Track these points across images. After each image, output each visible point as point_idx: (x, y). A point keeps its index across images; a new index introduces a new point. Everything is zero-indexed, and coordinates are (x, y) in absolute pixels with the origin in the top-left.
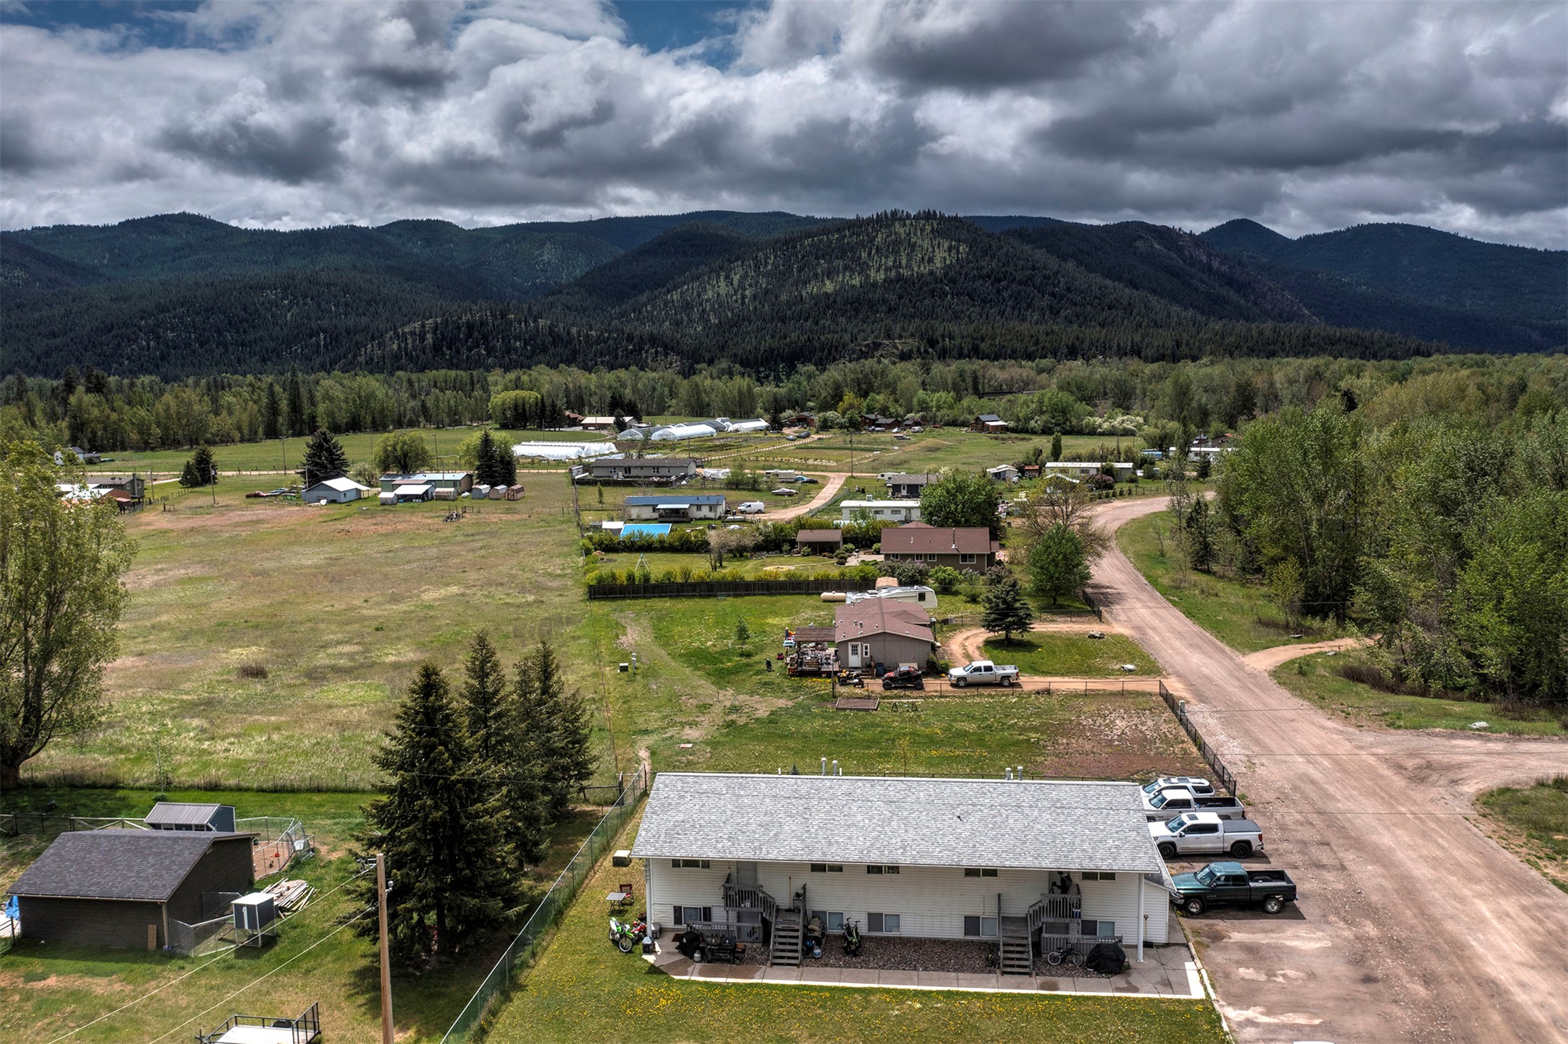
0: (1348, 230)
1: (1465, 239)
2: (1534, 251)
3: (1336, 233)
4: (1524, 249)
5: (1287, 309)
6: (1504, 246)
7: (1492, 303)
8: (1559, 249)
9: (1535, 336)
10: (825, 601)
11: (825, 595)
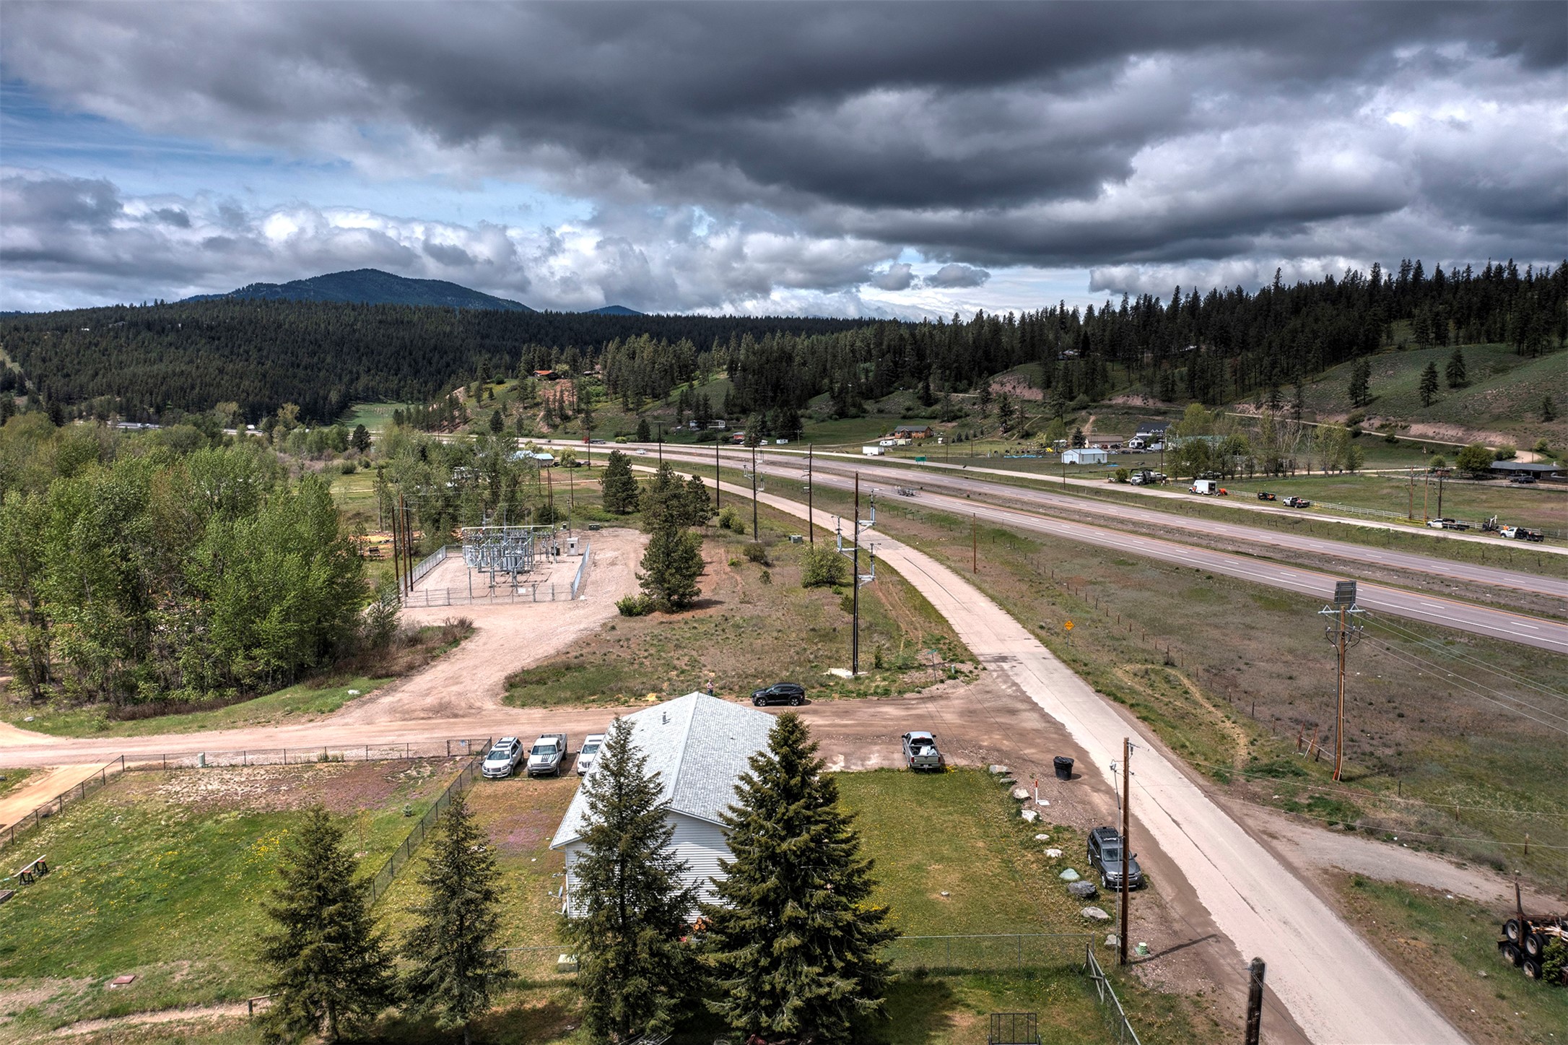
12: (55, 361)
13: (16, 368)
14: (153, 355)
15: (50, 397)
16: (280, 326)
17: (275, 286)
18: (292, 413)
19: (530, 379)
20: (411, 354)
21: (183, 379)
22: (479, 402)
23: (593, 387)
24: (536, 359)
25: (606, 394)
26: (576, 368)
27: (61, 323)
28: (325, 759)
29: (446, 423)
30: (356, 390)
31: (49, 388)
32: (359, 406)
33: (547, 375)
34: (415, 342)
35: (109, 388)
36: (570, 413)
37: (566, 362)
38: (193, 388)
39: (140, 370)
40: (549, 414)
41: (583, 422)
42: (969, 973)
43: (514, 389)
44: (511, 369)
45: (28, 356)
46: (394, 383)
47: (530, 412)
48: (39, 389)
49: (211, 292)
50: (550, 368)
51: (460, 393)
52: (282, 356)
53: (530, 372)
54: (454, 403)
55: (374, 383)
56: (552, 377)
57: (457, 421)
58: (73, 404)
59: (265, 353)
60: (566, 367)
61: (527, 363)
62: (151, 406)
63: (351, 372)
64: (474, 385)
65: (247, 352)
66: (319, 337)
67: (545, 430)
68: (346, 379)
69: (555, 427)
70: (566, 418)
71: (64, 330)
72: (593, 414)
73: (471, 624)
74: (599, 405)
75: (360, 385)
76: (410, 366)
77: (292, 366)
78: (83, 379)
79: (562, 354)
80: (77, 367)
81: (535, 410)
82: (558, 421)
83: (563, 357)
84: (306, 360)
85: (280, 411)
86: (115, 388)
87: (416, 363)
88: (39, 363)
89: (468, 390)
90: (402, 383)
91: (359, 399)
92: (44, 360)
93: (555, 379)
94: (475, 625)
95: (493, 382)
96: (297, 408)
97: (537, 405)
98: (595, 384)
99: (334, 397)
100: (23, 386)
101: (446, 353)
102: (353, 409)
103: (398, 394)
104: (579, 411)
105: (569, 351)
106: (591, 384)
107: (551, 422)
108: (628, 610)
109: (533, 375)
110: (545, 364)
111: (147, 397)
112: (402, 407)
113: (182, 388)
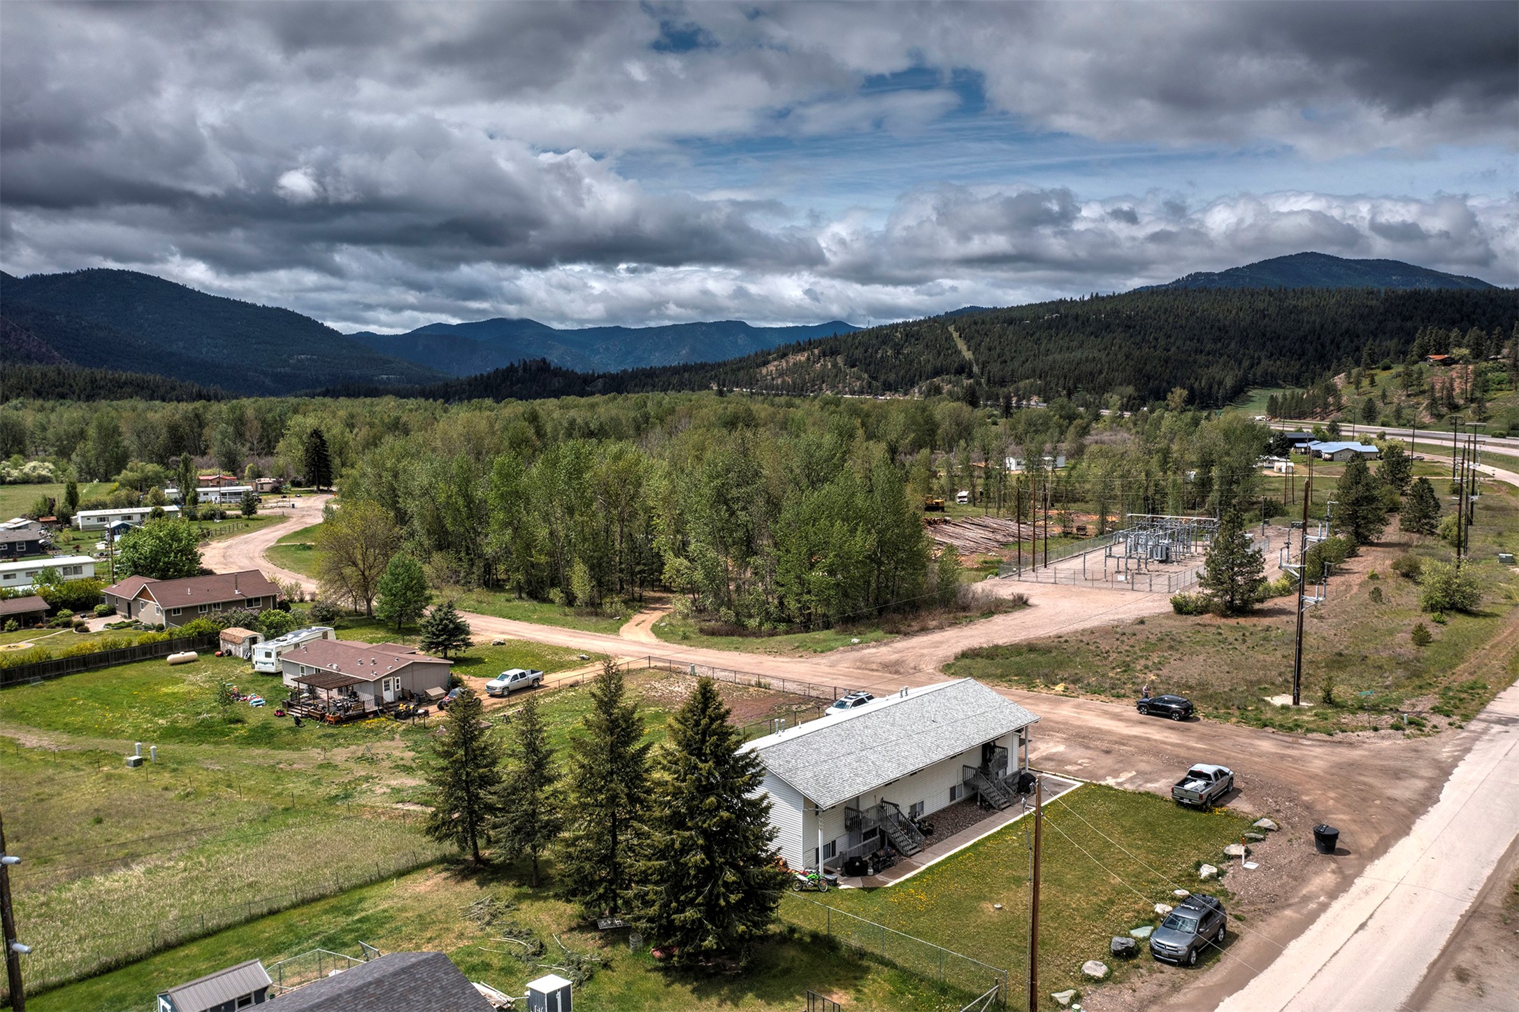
0: (78, 273)
1: (193, 291)
2: (254, 306)
3: (65, 275)
4: (245, 304)
5: (34, 350)
6: (228, 300)
7: (225, 351)
8: (275, 306)
9: (268, 382)
10: (173, 664)
11: (171, 658)
12: (998, 350)
13: (968, 355)
14: (1075, 343)
15: (989, 380)
16: (1193, 313)
17: (1213, 274)
18: (1180, 396)
19: (1422, 364)
20: (1319, 338)
21: (1093, 365)
22: (1357, 388)
23: (1496, 374)
24: (1432, 343)
25: (1511, 382)
26: (1478, 354)
27: (1011, 317)
28: (759, 685)
29: (1319, 410)
30: (1254, 375)
31: (989, 373)
32: (1256, 391)
33: (1440, 361)
34: (1326, 326)
35: (1032, 374)
36: (1462, 402)
37: (1467, 346)
38: (1101, 372)
39: (1058, 357)
40: (1433, 403)
41: (1474, 412)
42: (896, 968)
43: (1398, 375)
44: (1402, 354)
45: (979, 345)
46: (1295, 367)
47: (1414, 401)
48: (982, 374)
49: (1154, 283)
50: (1447, 353)
51: (1339, 380)
52: (1188, 342)
53: (1423, 357)
54: (1331, 390)
55: (1273, 368)
56: (1447, 363)
57: (1332, 408)
58: (1005, 386)
59: (1172, 340)
60: (1465, 351)
61: (1421, 347)
62: (1064, 388)
63: (1252, 358)
64: (1355, 371)
65: (1156, 339)
66: (1227, 323)
67: (1427, 419)
68: (1246, 363)
69: (1440, 417)
70: (1455, 407)
71: (1011, 322)
72: (1488, 405)
73: (1027, 600)
74: (1500, 394)
75: (1259, 371)
76: (1316, 350)
77: (1196, 352)
78: (1016, 364)
79: (1463, 337)
80: (1014, 354)
81: (1420, 399)
82: (1444, 410)
83: (1465, 341)
84: (1209, 346)
85: (1169, 396)
86: (1038, 372)
87: (1323, 346)
88: (986, 352)
89: (1349, 376)
90: (1304, 368)
91: (1257, 383)
92: (990, 350)
93: (1450, 365)
94: (1031, 601)
95: (1378, 368)
96: (1185, 393)
97: (1423, 392)
98: (1501, 369)
99: (1229, 382)
100: (971, 371)
101: (1358, 336)
102: (1250, 393)
103: (1298, 379)
104: (1472, 400)
105: (1474, 333)
106: (1494, 370)
107: (1435, 412)
108: (1181, 608)
109: (1426, 360)
110: (1441, 347)
111: (1062, 381)
112: (1278, 393)
113: (1091, 373)
